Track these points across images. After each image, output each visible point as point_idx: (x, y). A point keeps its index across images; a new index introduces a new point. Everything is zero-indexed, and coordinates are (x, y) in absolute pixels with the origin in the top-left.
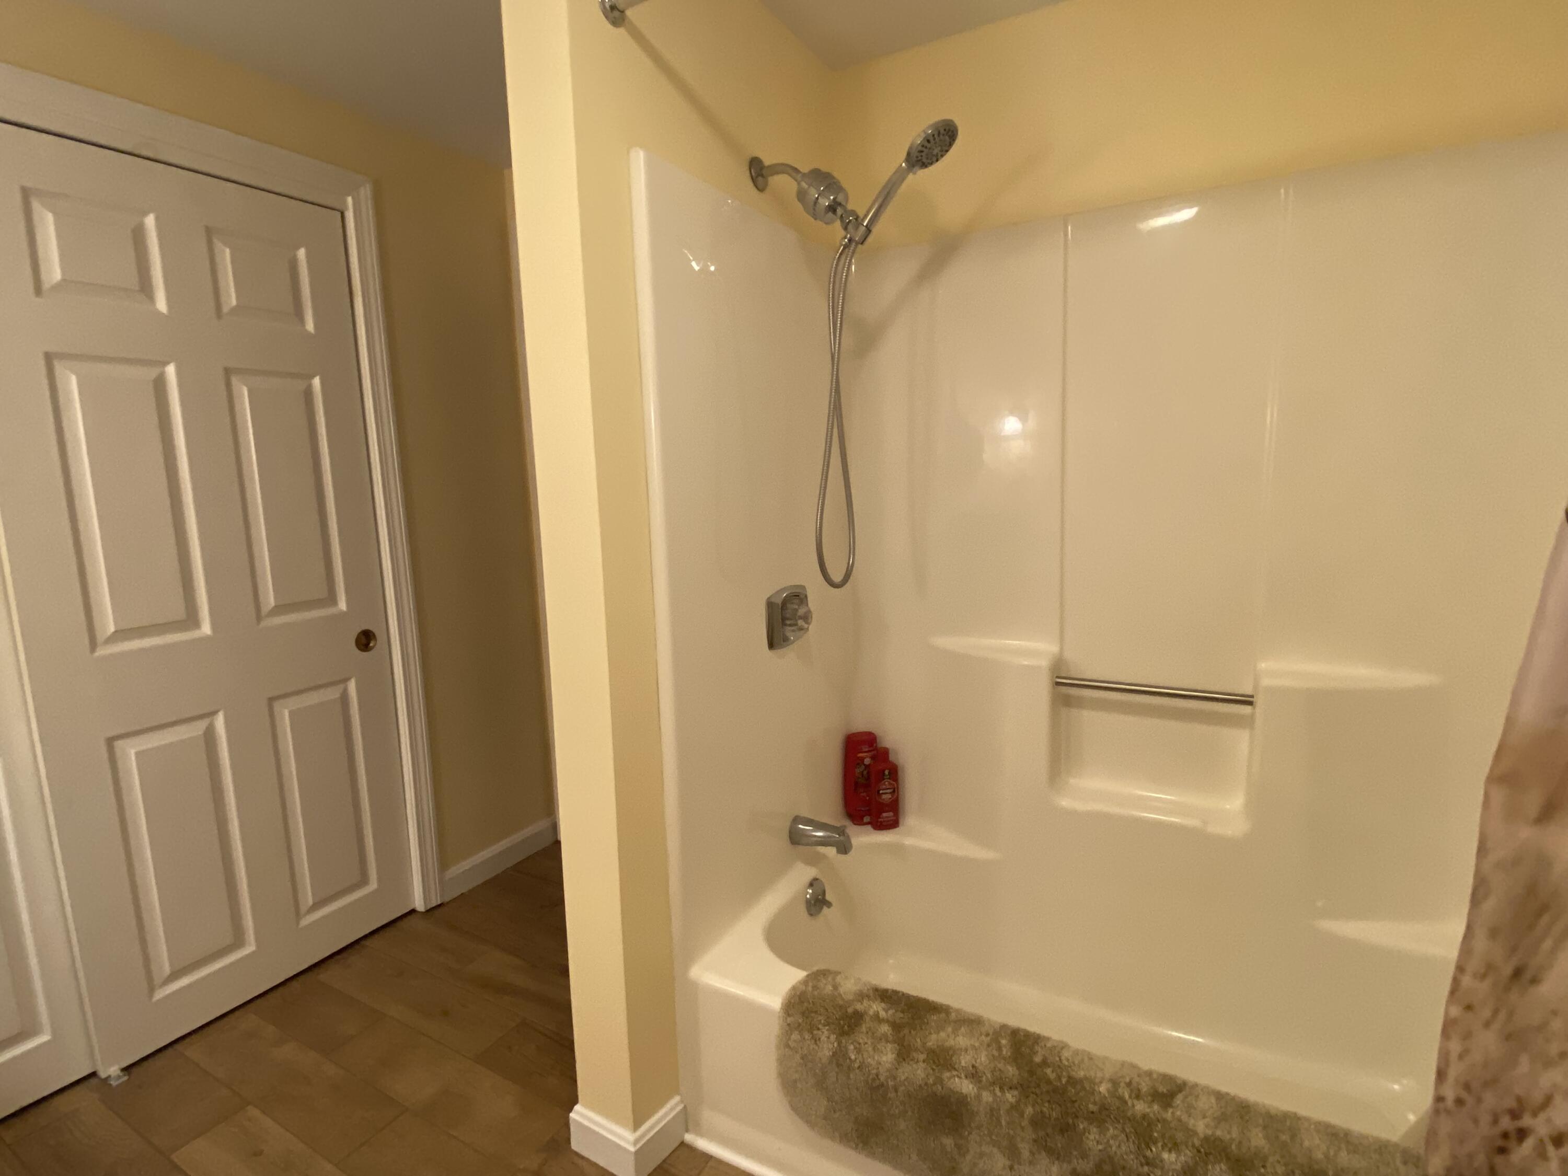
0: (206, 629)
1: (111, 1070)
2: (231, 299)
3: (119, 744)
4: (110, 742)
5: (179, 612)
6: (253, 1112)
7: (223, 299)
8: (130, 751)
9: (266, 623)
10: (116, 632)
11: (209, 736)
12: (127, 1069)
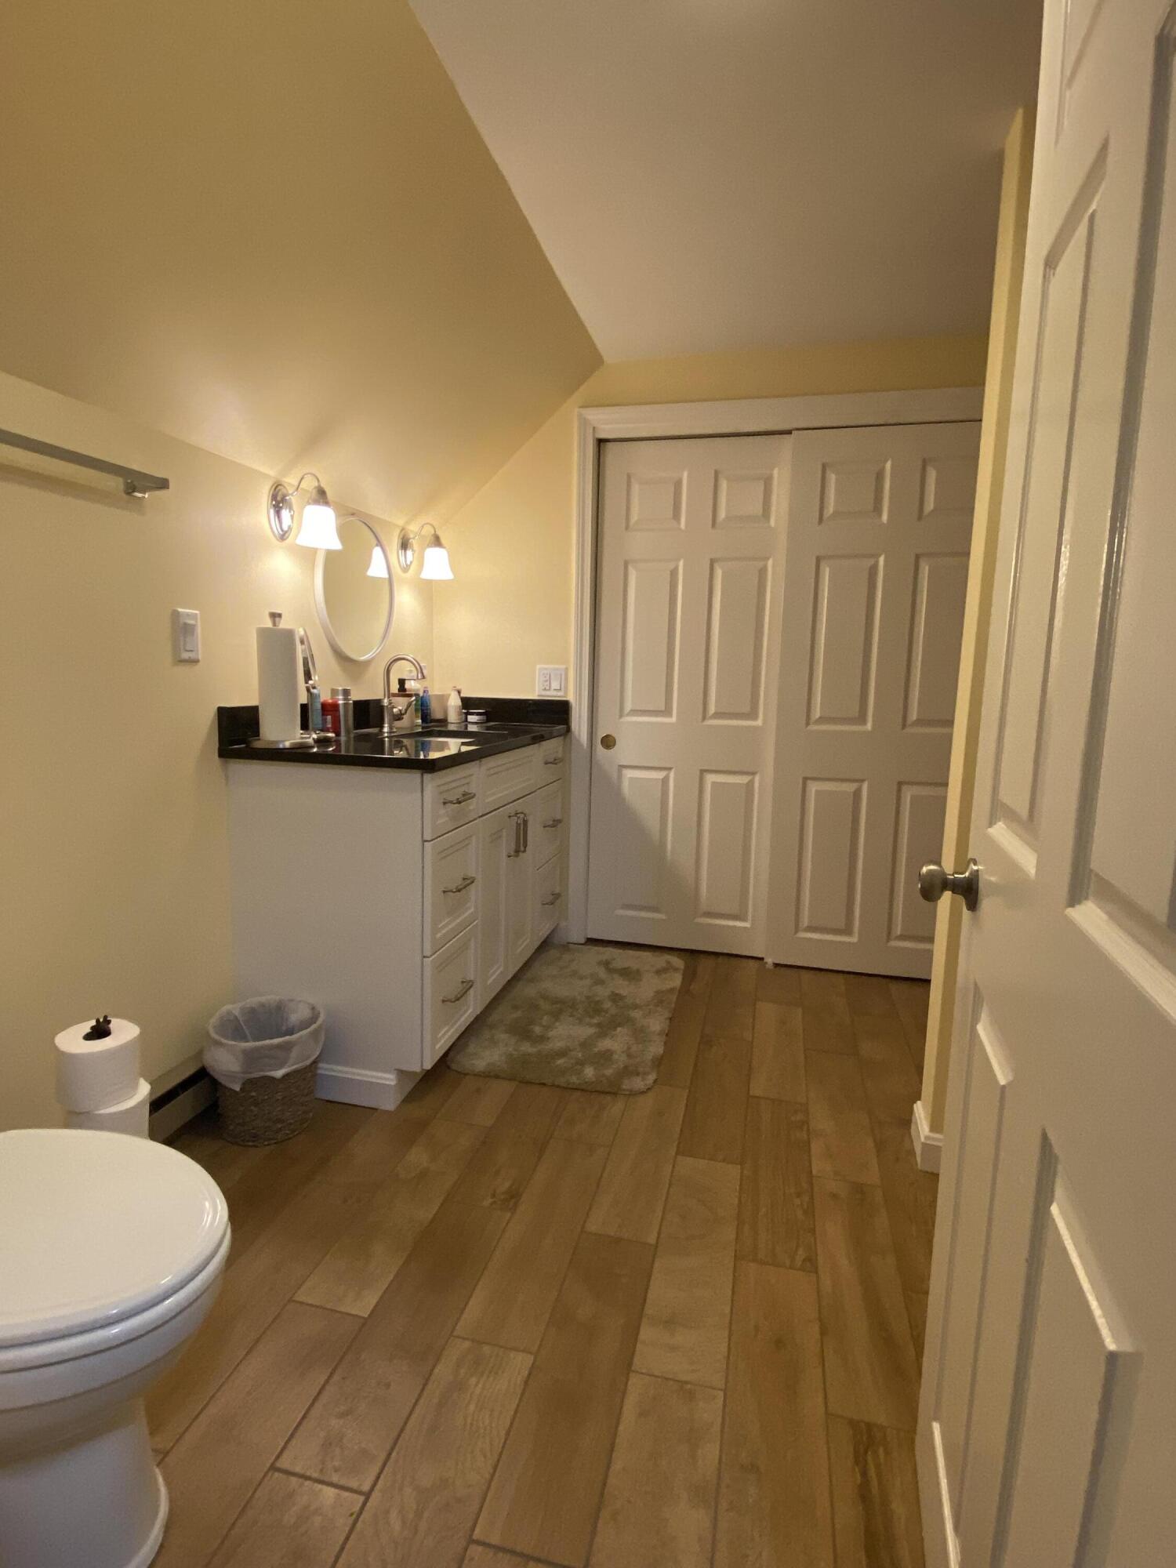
0: (869, 726)
1: (769, 961)
2: (930, 505)
3: (809, 782)
4: (805, 779)
5: (855, 711)
6: (800, 1011)
7: (926, 503)
8: (813, 788)
9: (909, 730)
10: (820, 718)
11: (857, 794)
12: (776, 965)
